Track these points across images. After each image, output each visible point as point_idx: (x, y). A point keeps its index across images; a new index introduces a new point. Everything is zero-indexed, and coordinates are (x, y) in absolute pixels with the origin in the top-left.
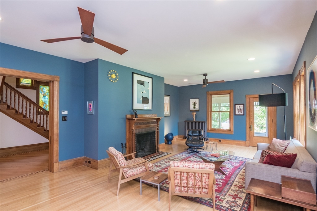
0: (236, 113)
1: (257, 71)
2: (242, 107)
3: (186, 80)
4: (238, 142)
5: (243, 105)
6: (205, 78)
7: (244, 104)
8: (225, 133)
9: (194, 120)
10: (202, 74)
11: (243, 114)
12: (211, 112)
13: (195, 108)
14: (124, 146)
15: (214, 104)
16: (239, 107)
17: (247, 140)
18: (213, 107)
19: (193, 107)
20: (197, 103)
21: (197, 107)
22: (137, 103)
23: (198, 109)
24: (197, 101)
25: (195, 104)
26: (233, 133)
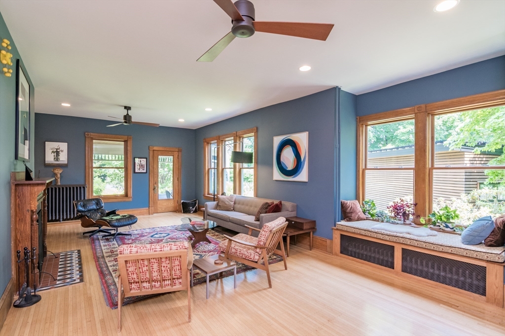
0: (136, 171)
1: (181, 120)
2: (144, 161)
3: (66, 105)
4: (139, 211)
5: (145, 160)
6: (128, 114)
7: (146, 158)
8: (120, 200)
9: (58, 183)
10: (122, 106)
11: (145, 171)
12: (92, 168)
13: (57, 159)
15: (97, 156)
16: (141, 161)
17: (150, 206)
18: (95, 160)
19: (53, 157)
20: (62, 151)
21: (63, 158)
23: (67, 163)
24: (63, 146)
25: (57, 153)
26: (131, 199)
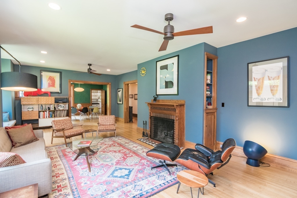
14: (145, 123)
22: (160, 88)
